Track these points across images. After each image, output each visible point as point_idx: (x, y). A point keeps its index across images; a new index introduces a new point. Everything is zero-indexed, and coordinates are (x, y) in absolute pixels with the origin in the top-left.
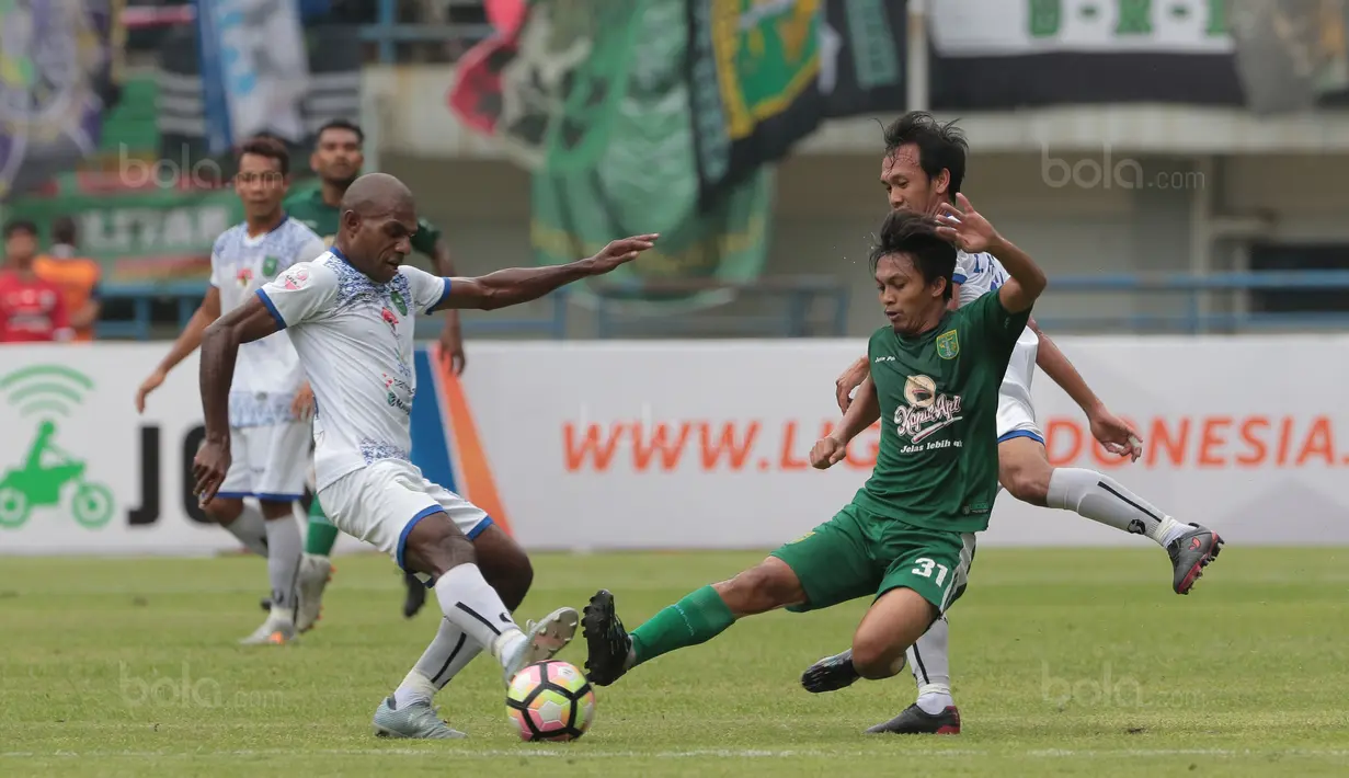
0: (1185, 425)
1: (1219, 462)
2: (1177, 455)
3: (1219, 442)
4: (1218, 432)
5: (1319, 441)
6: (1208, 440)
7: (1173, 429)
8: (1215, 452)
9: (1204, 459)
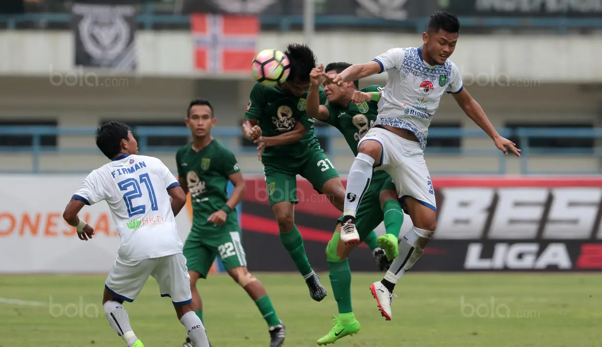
0: (38, 217)
1: (54, 234)
2: (34, 231)
3: (55, 225)
4: (54, 220)
5: (102, 225)
6: (49, 223)
7: (33, 219)
8: (52, 229)
9: (47, 232)
